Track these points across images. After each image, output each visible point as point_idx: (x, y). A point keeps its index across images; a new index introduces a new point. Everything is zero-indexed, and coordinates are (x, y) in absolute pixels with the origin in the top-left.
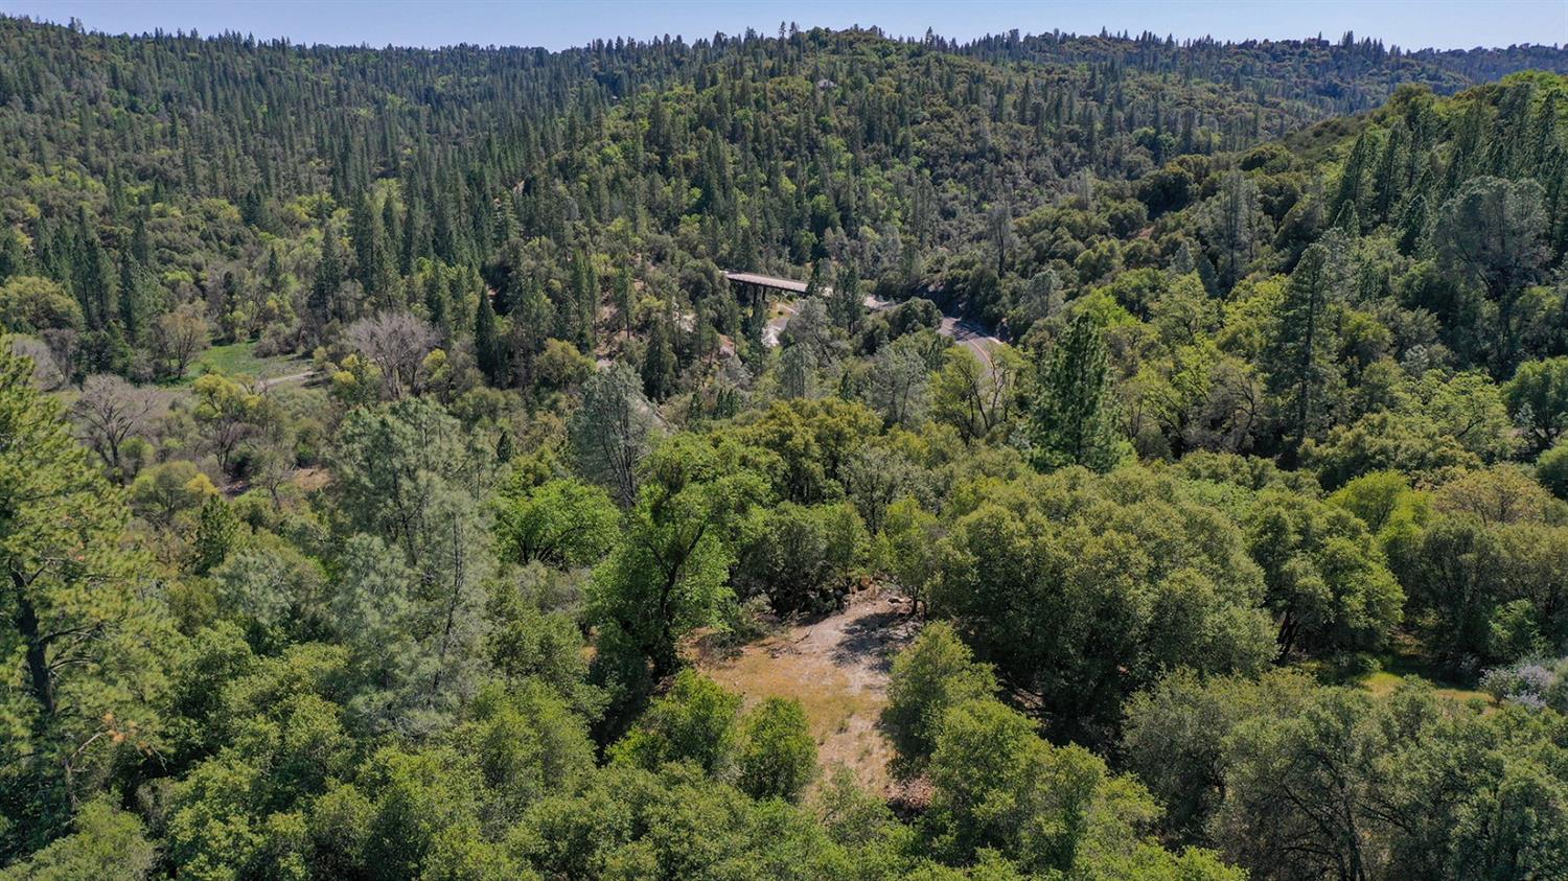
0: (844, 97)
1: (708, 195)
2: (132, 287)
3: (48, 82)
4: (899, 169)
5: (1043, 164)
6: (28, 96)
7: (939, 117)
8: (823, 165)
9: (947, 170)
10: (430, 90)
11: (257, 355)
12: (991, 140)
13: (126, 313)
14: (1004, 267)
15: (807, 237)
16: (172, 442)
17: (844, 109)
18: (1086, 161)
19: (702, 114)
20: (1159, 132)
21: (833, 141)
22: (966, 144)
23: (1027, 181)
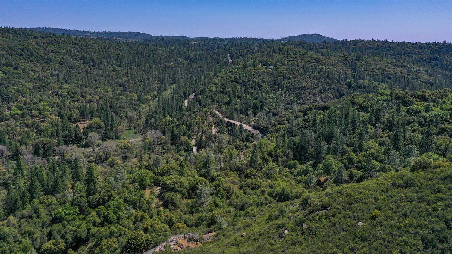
1: (230, 100)
2: (113, 121)
3: (103, 61)
6: (99, 65)
9: (292, 92)
10: (189, 56)
11: (134, 133)
12: (304, 85)
13: (112, 125)
16: (115, 153)
19: (235, 79)
20: (351, 82)
21: (264, 85)
22: (298, 85)
23: (311, 95)
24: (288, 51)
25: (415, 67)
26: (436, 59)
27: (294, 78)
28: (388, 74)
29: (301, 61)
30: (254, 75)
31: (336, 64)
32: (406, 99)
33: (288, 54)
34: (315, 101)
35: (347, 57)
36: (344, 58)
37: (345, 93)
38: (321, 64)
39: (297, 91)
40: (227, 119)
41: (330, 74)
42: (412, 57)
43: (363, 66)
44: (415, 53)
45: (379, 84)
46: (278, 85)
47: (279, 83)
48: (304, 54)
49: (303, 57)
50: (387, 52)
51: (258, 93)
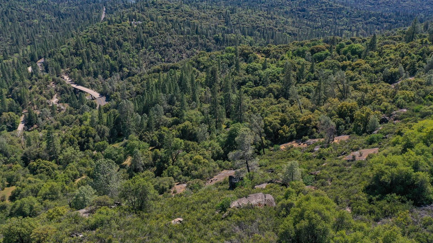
12: (170, 41)
19: (93, 37)
20: (219, 36)
21: (126, 44)
22: (164, 42)
23: (177, 52)
24: (161, 5)
25: (282, 18)
26: (303, 10)
27: (161, 34)
28: (258, 27)
29: (174, 15)
30: (115, 32)
31: (210, 18)
32: (251, 55)
33: (161, 8)
34: (181, 58)
35: (222, 10)
36: (219, 11)
37: (212, 48)
38: (194, 18)
39: (162, 48)
40: (74, 86)
41: (199, 29)
42: (283, 9)
43: (236, 19)
44: (286, 5)
45: (246, 38)
46: (142, 43)
47: (143, 41)
48: (177, 8)
49: (176, 11)
50: (263, 5)
51: (117, 52)
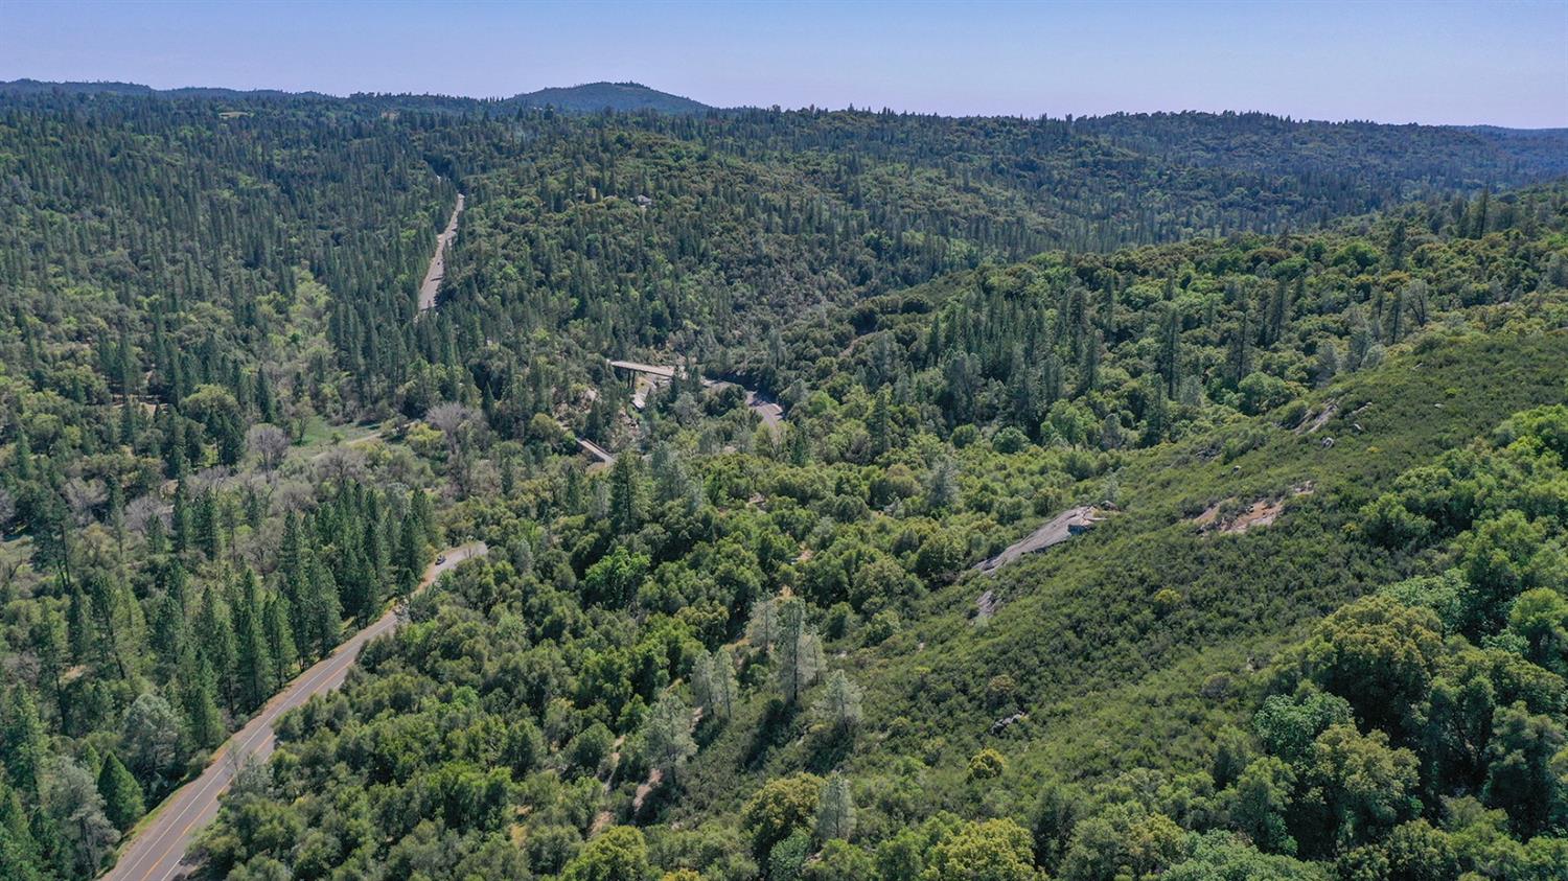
0: (660, 216)
1: (583, 303)
4: (705, 274)
5: (802, 266)
7: (729, 230)
8: (654, 276)
9: (736, 272)
12: (765, 250)
14: (779, 363)
15: (651, 331)
17: (661, 227)
18: (832, 260)
20: (880, 237)
21: (658, 256)
22: (748, 252)
24: (650, 147)
39: (749, 270)
42: (970, 161)
43: (874, 190)
47: (694, 249)
